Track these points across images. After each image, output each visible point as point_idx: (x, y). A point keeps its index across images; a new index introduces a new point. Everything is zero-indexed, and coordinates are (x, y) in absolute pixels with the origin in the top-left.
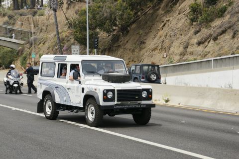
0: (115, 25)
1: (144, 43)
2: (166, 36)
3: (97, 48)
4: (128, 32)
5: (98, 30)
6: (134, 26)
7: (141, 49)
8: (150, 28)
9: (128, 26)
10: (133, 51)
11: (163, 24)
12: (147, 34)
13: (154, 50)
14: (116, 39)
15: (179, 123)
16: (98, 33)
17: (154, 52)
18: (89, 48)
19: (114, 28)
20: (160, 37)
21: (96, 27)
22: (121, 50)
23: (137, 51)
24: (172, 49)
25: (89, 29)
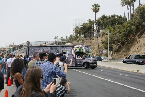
0: (119, 42)
1: (130, 49)
2: (138, 46)
3: (112, 51)
4: (124, 45)
5: (113, 44)
6: (126, 43)
7: (129, 51)
8: (132, 43)
9: (124, 43)
10: (126, 52)
11: (137, 42)
12: (131, 46)
13: (134, 51)
14: (120, 47)
15: (142, 80)
16: (113, 45)
17: (134, 52)
18: (110, 50)
19: (119, 43)
20: (136, 47)
21: (112, 43)
22: (121, 51)
23: (127, 52)
24: (141, 51)
25: (110, 44)
